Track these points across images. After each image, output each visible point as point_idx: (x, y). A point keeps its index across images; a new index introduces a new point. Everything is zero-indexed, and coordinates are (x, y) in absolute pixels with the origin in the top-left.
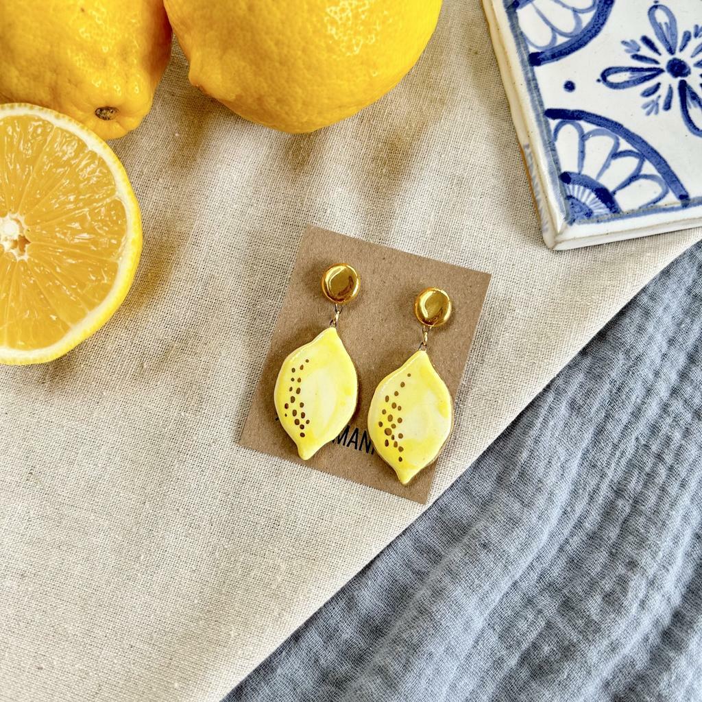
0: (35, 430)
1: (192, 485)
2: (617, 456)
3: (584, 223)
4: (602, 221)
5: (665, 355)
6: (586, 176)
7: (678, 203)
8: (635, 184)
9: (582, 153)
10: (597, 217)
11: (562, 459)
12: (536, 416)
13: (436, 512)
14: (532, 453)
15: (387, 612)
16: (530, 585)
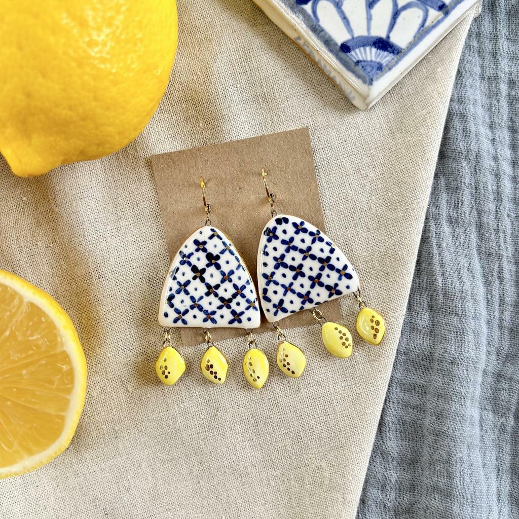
0: (87, 484)
1: (223, 450)
2: (502, 237)
3: (380, 77)
4: (392, 67)
5: (493, 140)
6: (359, 37)
7: (440, 15)
8: (400, 20)
9: (345, 18)
10: (387, 65)
11: (466, 265)
12: (430, 246)
13: (402, 357)
14: (443, 275)
15: (412, 445)
16: (494, 365)
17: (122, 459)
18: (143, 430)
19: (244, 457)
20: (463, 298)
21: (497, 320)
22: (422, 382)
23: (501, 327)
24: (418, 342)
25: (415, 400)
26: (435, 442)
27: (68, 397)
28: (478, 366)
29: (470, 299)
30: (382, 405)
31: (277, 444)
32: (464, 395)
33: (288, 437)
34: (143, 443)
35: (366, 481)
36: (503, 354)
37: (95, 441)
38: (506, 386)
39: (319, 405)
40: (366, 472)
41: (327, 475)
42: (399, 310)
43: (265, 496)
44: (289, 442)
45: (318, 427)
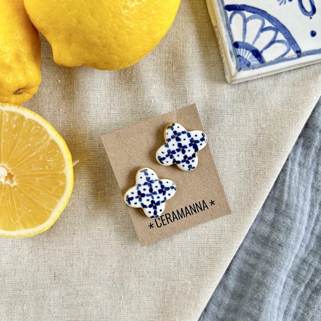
0: (49, 256)
8: (273, 46)
11: (303, 191)
12: (286, 175)
13: (251, 234)
14: (289, 194)
15: (243, 286)
16: (303, 253)
17: (73, 247)
18: (90, 233)
19: (144, 266)
20: (296, 210)
21: (311, 228)
22: (259, 251)
23: (312, 233)
24: (263, 228)
25: (252, 261)
26: (257, 287)
27: (57, 201)
28: (294, 251)
29: (300, 212)
30: (232, 258)
31: (165, 264)
32: (282, 265)
33: (173, 261)
34: (88, 241)
35: (211, 300)
36: (310, 249)
37: (61, 232)
38: (306, 268)
39: (196, 248)
40: (212, 294)
41: (190, 289)
42: (257, 207)
43: (149, 292)
44: (172, 264)
45: (192, 260)
